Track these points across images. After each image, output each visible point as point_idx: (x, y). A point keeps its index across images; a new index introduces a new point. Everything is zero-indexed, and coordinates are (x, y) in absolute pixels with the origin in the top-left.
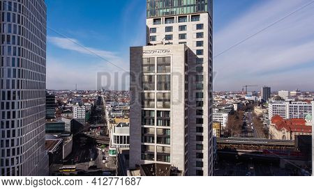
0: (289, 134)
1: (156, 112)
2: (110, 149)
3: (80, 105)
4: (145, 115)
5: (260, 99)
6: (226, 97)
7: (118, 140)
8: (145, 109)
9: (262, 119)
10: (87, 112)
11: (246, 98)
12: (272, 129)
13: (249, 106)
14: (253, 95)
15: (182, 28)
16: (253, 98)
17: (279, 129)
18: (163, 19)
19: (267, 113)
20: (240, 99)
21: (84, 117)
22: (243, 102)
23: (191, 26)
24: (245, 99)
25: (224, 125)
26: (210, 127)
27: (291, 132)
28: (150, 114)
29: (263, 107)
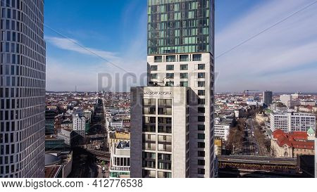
0: (291, 150)
1: (157, 155)
2: (110, 171)
3: (80, 117)
4: (146, 157)
5: (261, 103)
6: (227, 101)
7: (118, 161)
8: (146, 151)
9: (263, 127)
10: (87, 122)
11: (248, 103)
12: (274, 144)
13: (251, 112)
14: (255, 99)
15: (183, 67)
16: (254, 103)
17: (281, 146)
18: (164, 57)
19: (269, 122)
20: (242, 104)
21: (84, 129)
22: (245, 108)
23: (192, 66)
24: (246, 105)
25: (226, 139)
26: (212, 142)
27: (293, 149)
28: (151, 156)
29: (265, 115)
